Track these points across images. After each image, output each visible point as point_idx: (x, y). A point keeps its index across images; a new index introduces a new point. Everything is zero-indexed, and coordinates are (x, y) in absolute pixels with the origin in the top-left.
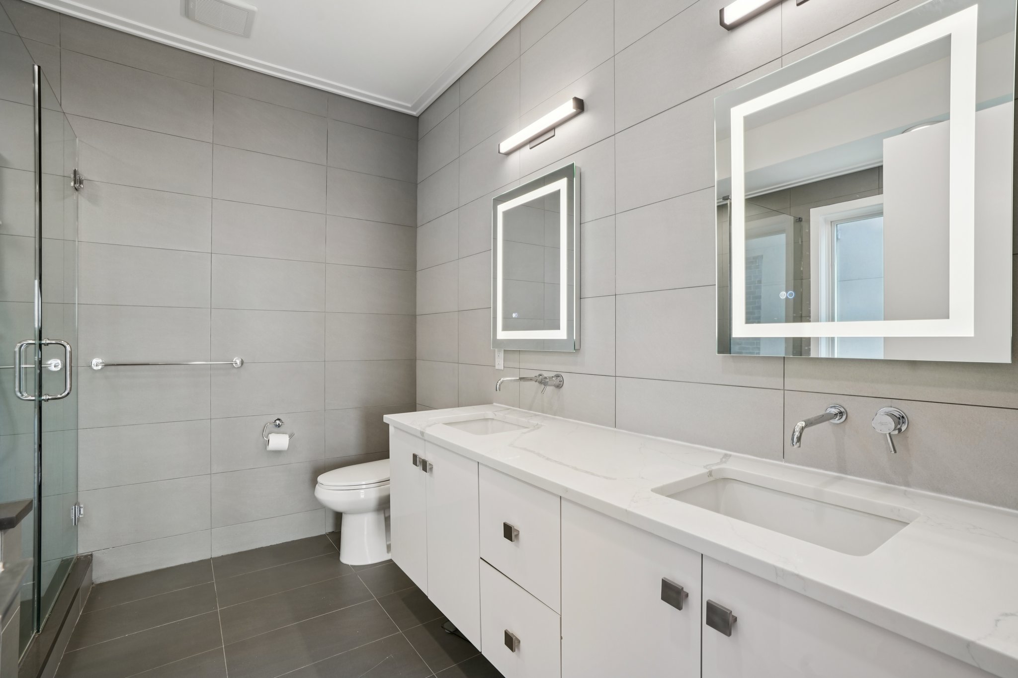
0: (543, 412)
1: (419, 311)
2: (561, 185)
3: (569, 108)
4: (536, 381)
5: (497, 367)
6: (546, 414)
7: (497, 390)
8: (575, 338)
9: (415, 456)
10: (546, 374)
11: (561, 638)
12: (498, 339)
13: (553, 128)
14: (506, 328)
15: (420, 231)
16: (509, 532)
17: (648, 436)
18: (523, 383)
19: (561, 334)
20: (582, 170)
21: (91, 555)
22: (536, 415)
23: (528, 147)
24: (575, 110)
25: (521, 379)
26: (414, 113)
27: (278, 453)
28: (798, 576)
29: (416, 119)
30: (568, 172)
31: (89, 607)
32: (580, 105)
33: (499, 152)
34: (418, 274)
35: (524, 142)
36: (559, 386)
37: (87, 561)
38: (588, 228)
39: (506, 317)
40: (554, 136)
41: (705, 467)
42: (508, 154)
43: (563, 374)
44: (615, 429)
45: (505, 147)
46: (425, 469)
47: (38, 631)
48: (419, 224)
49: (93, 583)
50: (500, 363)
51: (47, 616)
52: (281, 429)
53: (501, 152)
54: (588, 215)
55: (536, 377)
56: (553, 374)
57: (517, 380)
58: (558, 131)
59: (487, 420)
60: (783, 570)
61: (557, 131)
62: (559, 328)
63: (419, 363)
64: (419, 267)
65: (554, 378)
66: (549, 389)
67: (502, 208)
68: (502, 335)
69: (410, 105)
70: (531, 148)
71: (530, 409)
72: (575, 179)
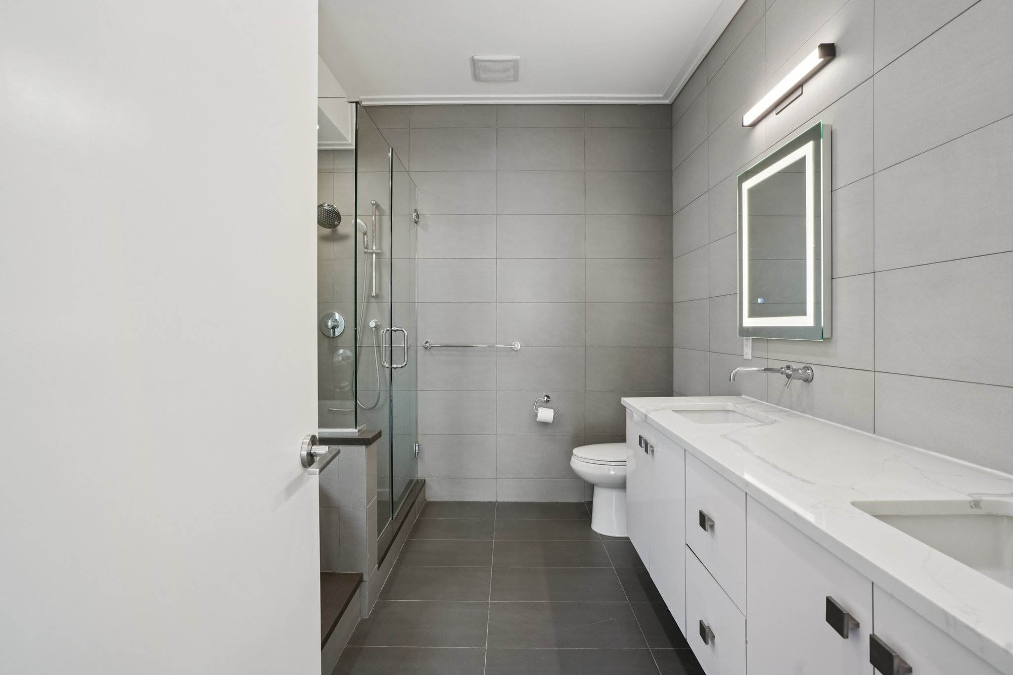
0: (791, 409)
1: (675, 299)
2: (807, 149)
3: (815, 58)
4: (782, 374)
5: (745, 357)
6: (794, 410)
7: (730, 380)
8: (822, 325)
9: (641, 438)
10: (794, 366)
11: (747, 643)
12: (745, 327)
13: (800, 85)
14: (753, 314)
15: (675, 218)
16: (704, 521)
17: (916, 448)
18: (770, 374)
19: (807, 321)
20: (834, 128)
21: (425, 480)
22: (782, 411)
23: (774, 113)
24: (822, 60)
25: (766, 370)
26: (667, 102)
27: (545, 424)
28: (973, 630)
29: (670, 107)
30: (814, 134)
31: (422, 515)
32: (829, 51)
33: (743, 126)
34: (675, 261)
35: (767, 109)
36: (808, 380)
37: (422, 483)
38: (841, 196)
39: (753, 302)
40: (802, 94)
41: (970, 495)
42: (754, 125)
43: (812, 366)
44: (874, 436)
45: (749, 118)
46: (646, 451)
47: (392, 519)
48: (674, 211)
49: (426, 500)
50: (748, 353)
51: (398, 511)
52: (549, 404)
53: (744, 125)
54: (841, 180)
55: (782, 368)
56: (801, 366)
57: (762, 370)
58: (807, 88)
59: (728, 411)
60: (954, 618)
61: (805, 87)
62: (805, 314)
63: (676, 351)
64: (675, 255)
65: (800, 371)
66: (797, 384)
67: (748, 185)
68: (749, 322)
69: (661, 96)
70: (777, 114)
71: (778, 404)
72: (822, 140)
